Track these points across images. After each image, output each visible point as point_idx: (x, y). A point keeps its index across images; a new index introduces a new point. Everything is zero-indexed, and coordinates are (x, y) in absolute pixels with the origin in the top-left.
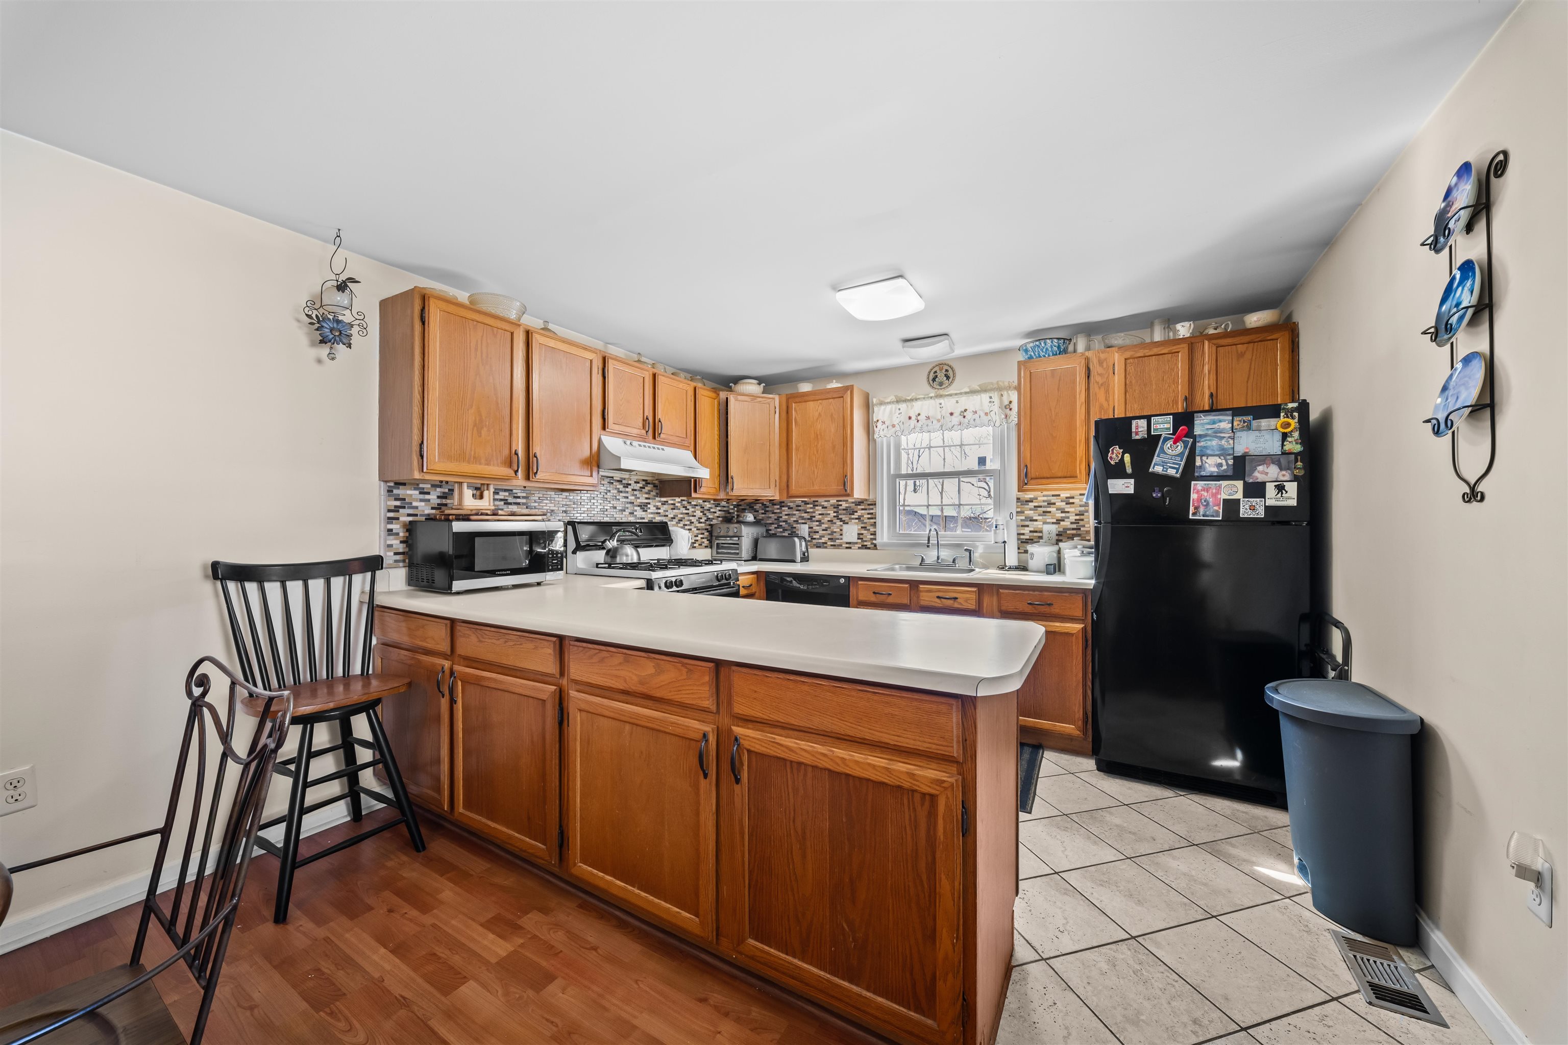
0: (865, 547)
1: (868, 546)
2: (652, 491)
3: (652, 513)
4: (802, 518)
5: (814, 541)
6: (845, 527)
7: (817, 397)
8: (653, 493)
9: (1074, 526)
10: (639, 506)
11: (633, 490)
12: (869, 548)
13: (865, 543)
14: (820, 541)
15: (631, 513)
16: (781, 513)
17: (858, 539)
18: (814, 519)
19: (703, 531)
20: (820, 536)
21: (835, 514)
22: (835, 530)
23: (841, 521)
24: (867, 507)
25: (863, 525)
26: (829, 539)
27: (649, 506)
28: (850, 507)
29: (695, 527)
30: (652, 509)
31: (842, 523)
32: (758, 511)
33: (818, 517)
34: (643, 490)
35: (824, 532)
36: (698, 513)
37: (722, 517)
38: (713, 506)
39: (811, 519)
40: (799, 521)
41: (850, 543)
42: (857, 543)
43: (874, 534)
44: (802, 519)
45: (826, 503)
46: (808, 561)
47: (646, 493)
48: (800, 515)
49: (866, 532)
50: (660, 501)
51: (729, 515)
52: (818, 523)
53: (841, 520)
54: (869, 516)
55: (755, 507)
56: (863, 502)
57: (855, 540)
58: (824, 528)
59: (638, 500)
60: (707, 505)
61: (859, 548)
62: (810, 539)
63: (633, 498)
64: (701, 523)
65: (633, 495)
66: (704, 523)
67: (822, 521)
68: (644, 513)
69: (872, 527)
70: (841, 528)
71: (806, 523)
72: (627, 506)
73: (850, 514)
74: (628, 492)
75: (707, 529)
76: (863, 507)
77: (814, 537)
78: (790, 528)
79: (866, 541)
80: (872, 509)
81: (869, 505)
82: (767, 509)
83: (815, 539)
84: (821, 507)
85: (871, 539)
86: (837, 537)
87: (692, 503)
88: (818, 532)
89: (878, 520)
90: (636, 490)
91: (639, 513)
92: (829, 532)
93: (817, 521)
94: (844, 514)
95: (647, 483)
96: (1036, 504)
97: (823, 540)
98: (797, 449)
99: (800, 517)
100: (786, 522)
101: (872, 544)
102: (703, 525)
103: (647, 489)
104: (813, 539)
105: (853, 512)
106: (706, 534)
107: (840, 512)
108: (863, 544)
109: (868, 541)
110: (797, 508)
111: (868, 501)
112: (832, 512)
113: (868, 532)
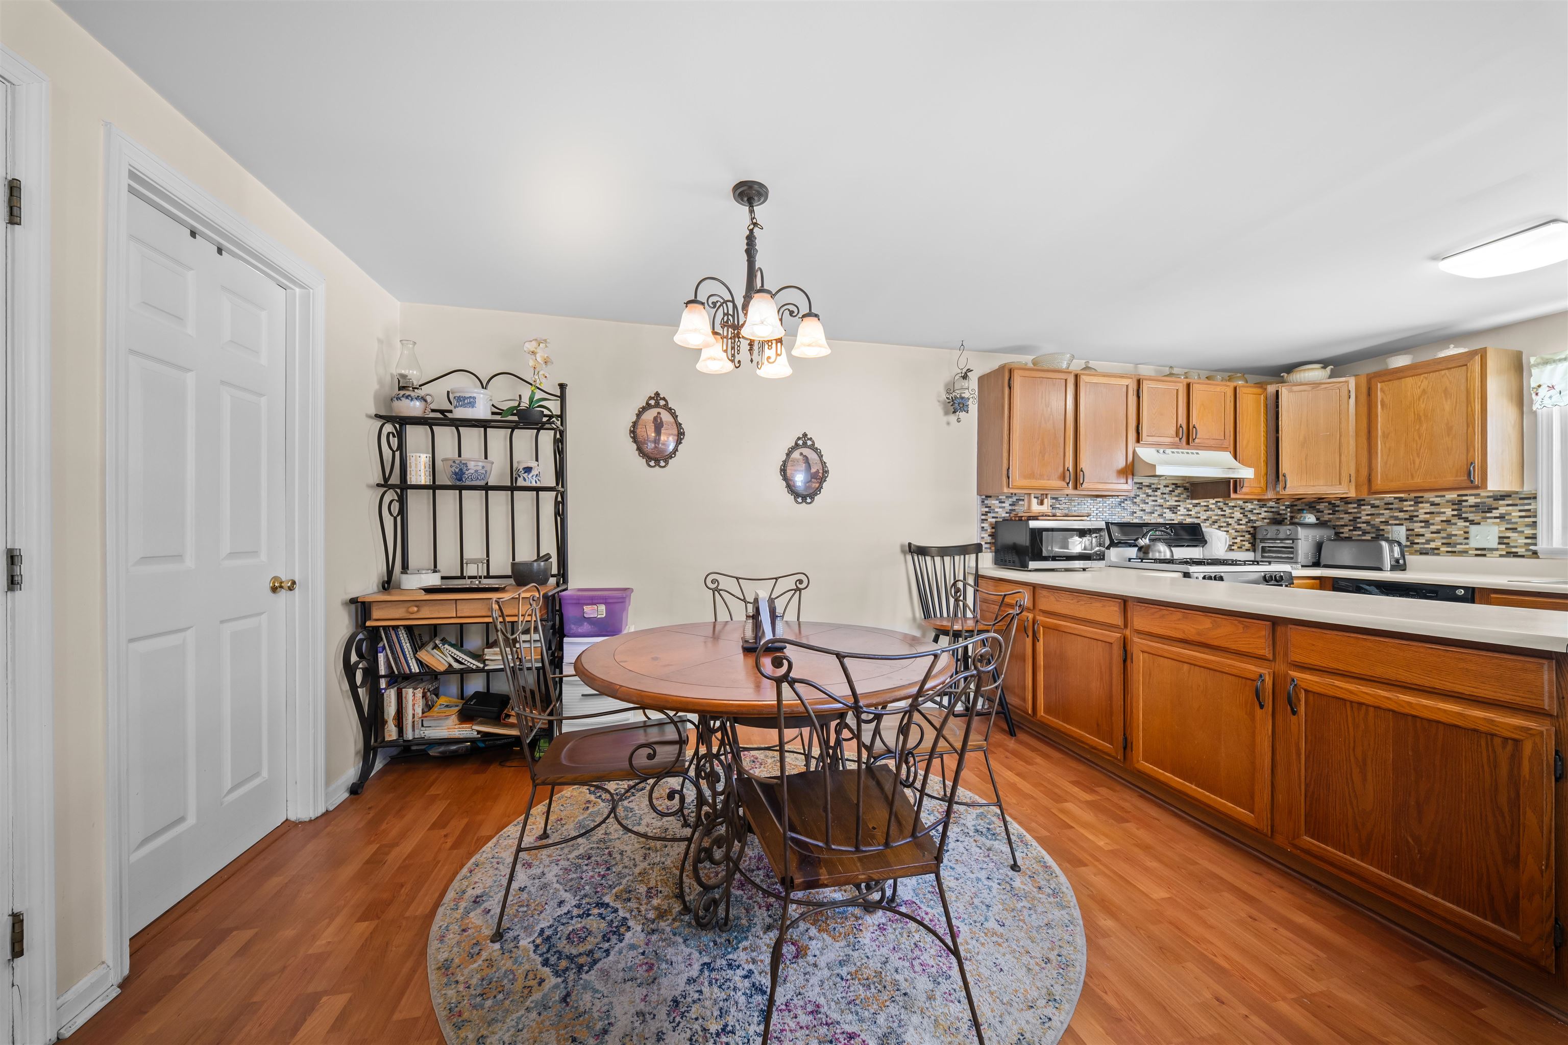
0: (1509, 554)
1: (1520, 554)
2: (1183, 494)
3: (1182, 515)
4: (1396, 518)
5: (1415, 546)
6: (1473, 529)
7: (1419, 371)
8: (1184, 496)
10: (1168, 508)
11: (1162, 494)
12: (1523, 556)
13: (1514, 550)
14: (1426, 546)
15: (1161, 515)
16: (1360, 513)
17: (1499, 543)
18: (1415, 519)
19: (1244, 534)
20: (1426, 540)
21: (1455, 513)
22: (1454, 533)
23: (1465, 522)
24: (1518, 502)
25: (1509, 526)
26: (1443, 544)
27: (1179, 508)
28: (1483, 503)
29: (1233, 529)
30: (1182, 510)
31: (1467, 524)
32: (1323, 512)
33: (1422, 517)
34: (1173, 493)
35: (1435, 535)
36: (1237, 515)
37: (1269, 519)
38: (1257, 507)
39: (1411, 519)
40: (1390, 522)
41: (1484, 549)
42: (1497, 549)
43: (1534, 537)
44: (1396, 520)
45: (1439, 499)
46: (1404, 570)
47: (1176, 496)
48: (1392, 514)
49: (1516, 535)
50: (1191, 504)
51: (1279, 516)
52: (1423, 524)
53: (1466, 520)
54: (1523, 514)
55: (1317, 507)
56: (1510, 496)
57: (1495, 545)
58: (1434, 531)
59: (1168, 503)
60: (1249, 506)
61: (1501, 556)
62: (1408, 543)
63: (1162, 501)
64: (1241, 524)
65: (1162, 498)
66: (1244, 525)
67: (1431, 522)
68: (1175, 515)
69: (1528, 528)
70: (1466, 530)
71: (1402, 525)
72: (1156, 508)
73: (1483, 512)
74: (1157, 496)
75: (1249, 531)
76: (1510, 502)
77: (1416, 541)
78: (1373, 530)
79: (1516, 547)
80: (1530, 504)
81: (1521, 499)
82: (1337, 509)
83: (1417, 543)
84: (1429, 505)
85: (1526, 544)
86: (1458, 541)
87: (1230, 504)
88: (1423, 535)
89: (1541, 519)
90: (1165, 494)
91: (1169, 515)
92: (1443, 534)
93: (1421, 522)
94: (1471, 512)
95: (1177, 486)
97: (1432, 545)
98: (1385, 436)
99: (1391, 517)
100: (1367, 523)
101: (1527, 550)
102: (1244, 527)
103: (1177, 492)
104: (1413, 543)
105: (1490, 510)
106: (1248, 536)
107: (1464, 509)
108: (1509, 550)
109: (1521, 547)
110: (1387, 506)
111: (1521, 494)
112: (1450, 510)
113: (1521, 534)
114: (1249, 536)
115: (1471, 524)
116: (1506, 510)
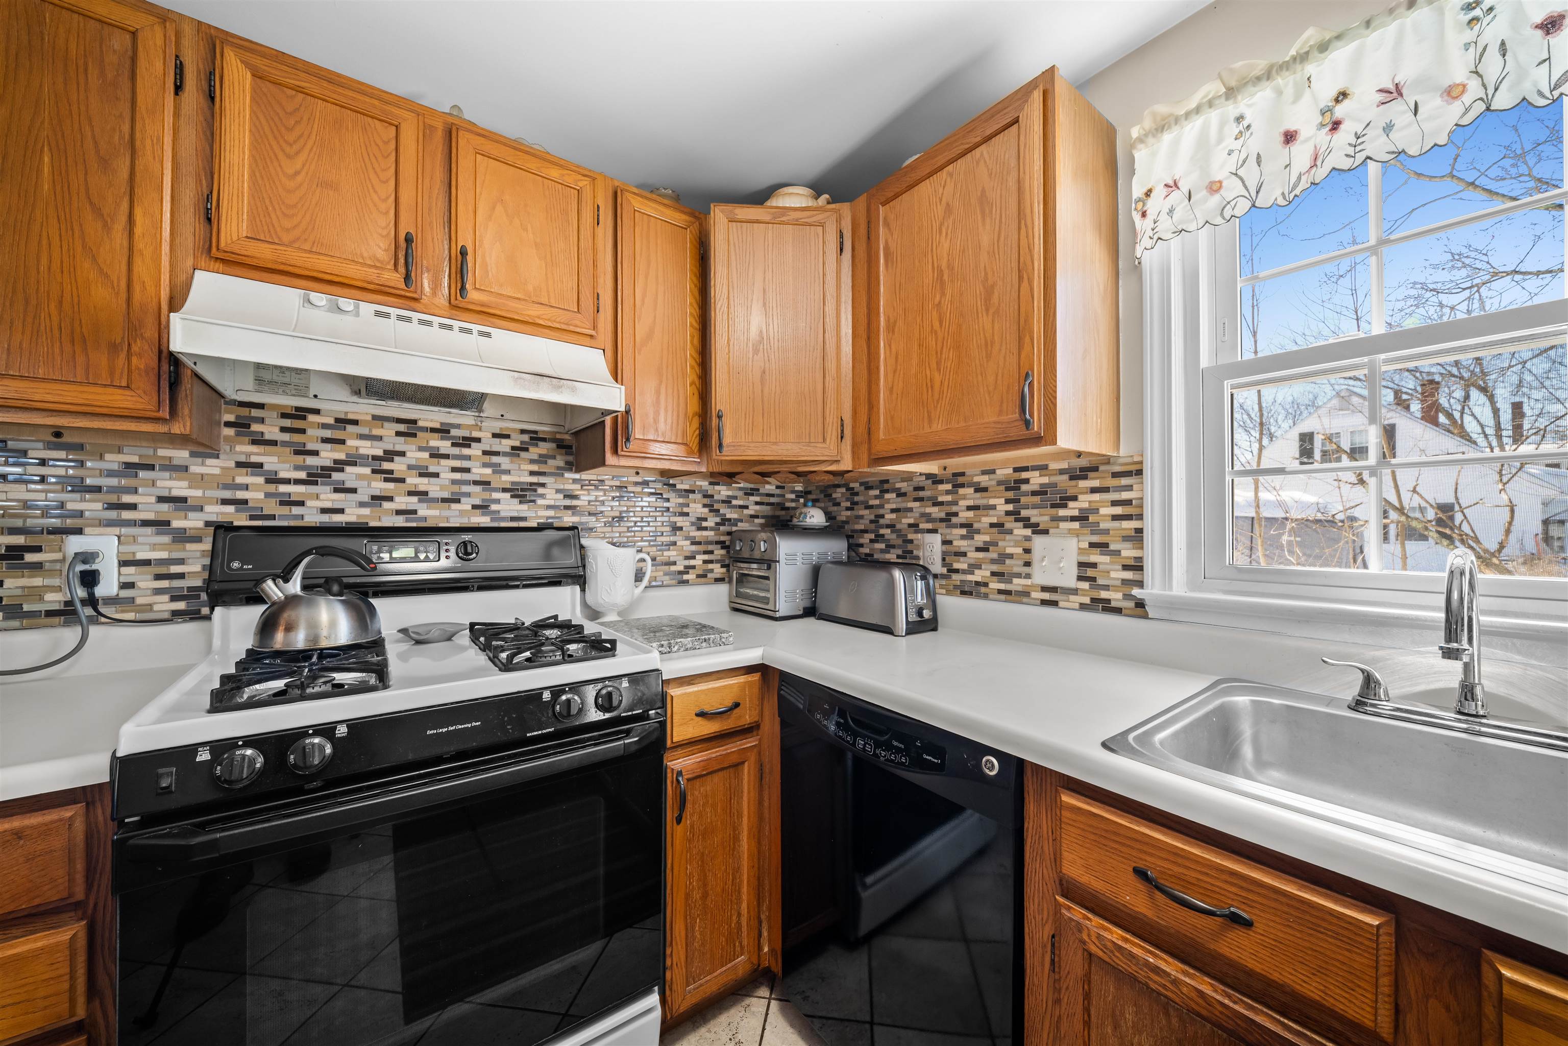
1: (1113, 604)
2: (554, 457)
3: (549, 507)
4: (928, 517)
5: (954, 577)
6: (1038, 542)
7: (941, 159)
8: (560, 462)
10: (505, 490)
11: (485, 453)
12: (1118, 611)
13: (1104, 595)
14: (970, 578)
15: (482, 508)
16: (881, 506)
17: (1080, 578)
18: (954, 520)
19: (710, 548)
20: (970, 565)
21: (1010, 507)
22: (1009, 550)
23: (1025, 527)
24: (1111, 482)
25: (1095, 539)
26: (993, 574)
27: (540, 490)
28: (1054, 485)
29: (687, 538)
30: (550, 495)
31: (1028, 532)
32: (838, 504)
33: (965, 516)
34: (523, 454)
35: (981, 555)
36: (697, 508)
37: (763, 517)
38: (740, 494)
39: (947, 519)
40: (922, 526)
41: (1053, 589)
42: (1075, 591)
43: (1137, 566)
44: (927, 522)
45: (986, 477)
46: (935, 629)
47: (532, 461)
48: (922, 510)
49: (1106, 559)
50: (575, 481)
51: (783, 513)
52: (964, 531)
53: (1027, 523)
54: (1119, 510)
55: (834, 496)
56: (1095, 469)
57: (1071, 582)
58: (981, 545)
59: (505, 478)
60: (723, 491)
61: (1083, 607)
62: (944, 570)
63: (488, 471)
64: (706, 529)
65: (485, 465)
66: (712, 529)
67: (976, 526)
68: (525, 507)
69: (1128, 545)
70: (1027, 545)
71: (936, 531)
72: (465, 489)
73: (1054, 506)
74: (469, 458)
75: (724, 542)
76: (1096, 483)
77: (956, 566)
78: (900, 542)
79: (1106, 588)
80: (1129, 488)
81: (1115, 475)
82: (856, 499)
83: (957, 571)
84: (971, 490)
85: (1125, 582)
86: (1016, 570)
87: (679, 487)
88: (964, 554)
89: (1152, 524)
90: (497, 454)
91: (508, 507)
92: (993, 555)
93: (962, 526)
94: (1035, 507)
95: (535, 438)
97: (978, 576)
98: (891, 328)
99: (922, 515)
100: (891, 526)
101: (1127, 597)
102: (712, 533)
103: (534, 452)
104: (953, 571)
105: (1064, 500)
106: (719, 552)
107: (1023, 500)
108: (1095, 594)
109: (1116, 588)
110: (916, 494)
111: (1114, 464)
112: (1002, 501)
113: (1115, 559)
114: (723, 552)
115: (1034, 532)
116: (1090, 502)
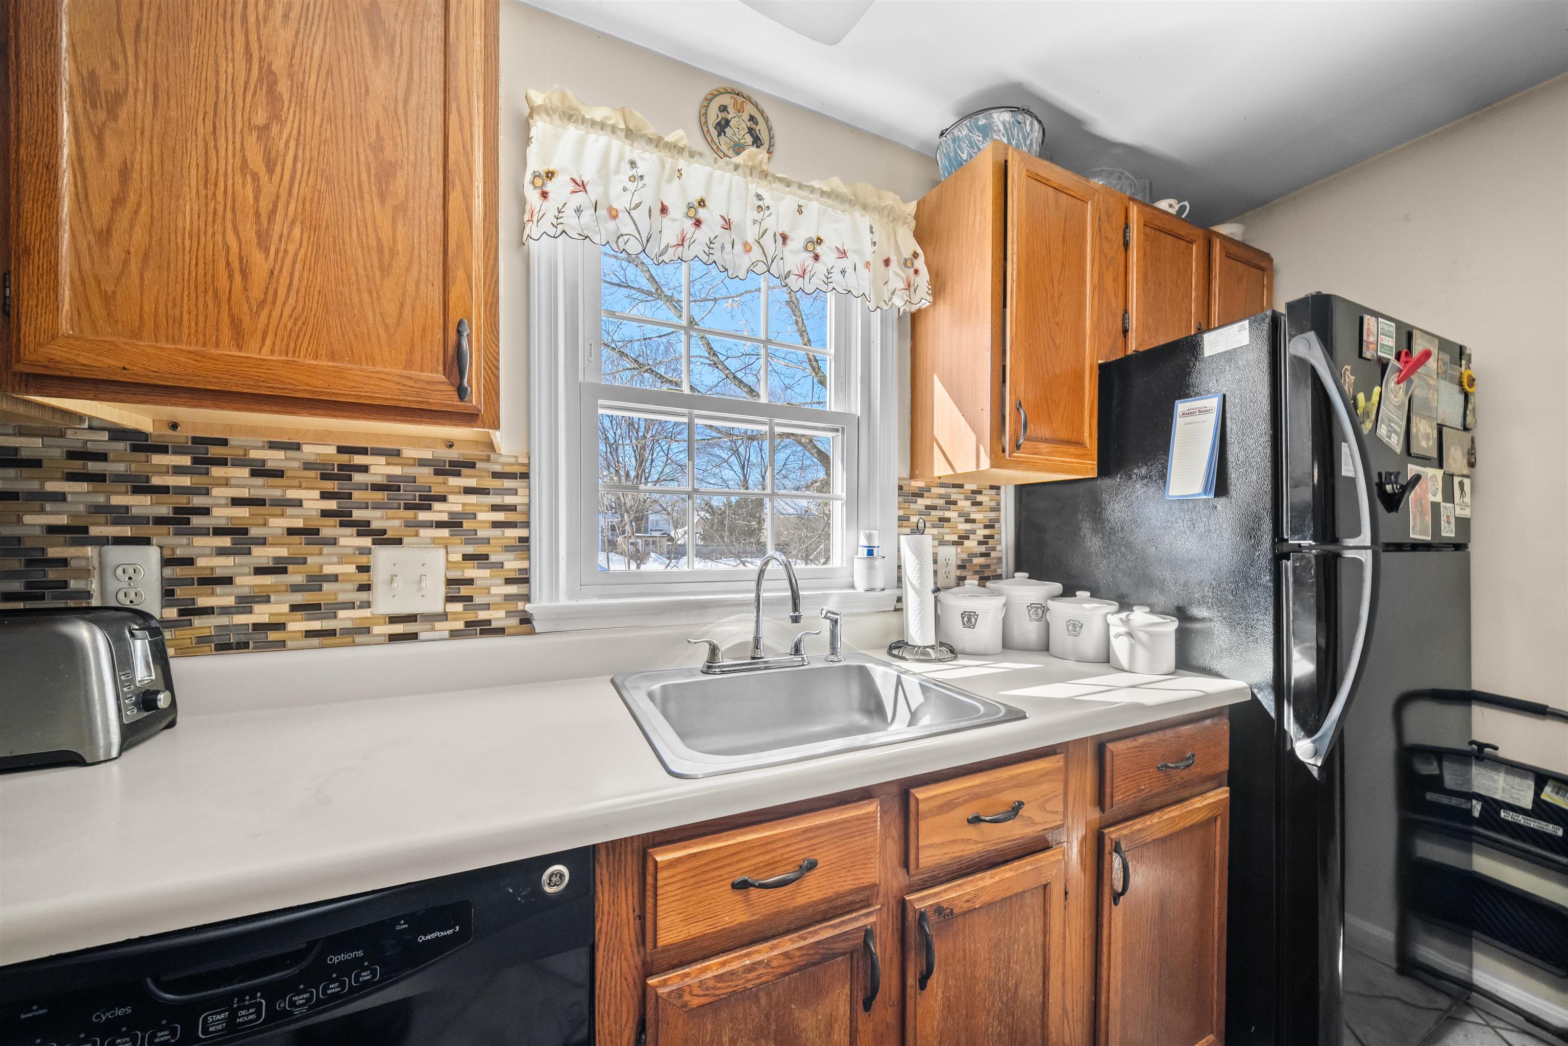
0: (472, 628)
1: (494, 625)
4: (121, 515)
5: (197, 621)
6: (383, 557)
9: (982, 549)
12: (500, 631)
13: (483, 615)
14: (239, 619)
17: (449, 599)
18: (197, 521)
20: (240, 599)
21: (331, 505)
22: (329, 570)
23: (361, 534)
24: (492, 483)
25: (470, 550)
26: (294, 608)
28: (410, 479)
31: (367, 542)
33: (223, 514)
35: (267, 579)
39: (178, 519)
40: (94, 531)
41: (411, 618)
42: (444, 616)
43: (523, 579)
44: (116, 523)
45: (280, 454)
48: (101, 499)
49: (486, 573)
52: (226, 541)
53: (363, 528)
54: (500, 516)
56: (472, 465)
57: (436, 604)
58: (266, 563)
61: (454, 634)
62: (172, 613)
67: (254, 532)
69: (511, 555)
70: (363, 560)
71: (146, 541)
73: (408, 507)
76: (472, 483)
77: (203, 602)
79: (487, 607)
80: (514, 492)
81: (496, 475)
83: (205, 611)
85: (508, 598)
86: (342, 597)
88: (227, 581)
89: (540, 533)
92: (296, 577)
93: (220, 531)
94: (377, 506)
96: (928, 502)
97: (261, 614)
99: (97, 509)
101: (509, 614)
104: (190, 611)
105: (426, 501)
107: (357, 495)
108: (471, 617)
109: (497, 606)
110: (76, 466)
111: (496, 462)
112: (316, 494)
113: (497, 572)
115: (375, 543)
116: (464, 504)
